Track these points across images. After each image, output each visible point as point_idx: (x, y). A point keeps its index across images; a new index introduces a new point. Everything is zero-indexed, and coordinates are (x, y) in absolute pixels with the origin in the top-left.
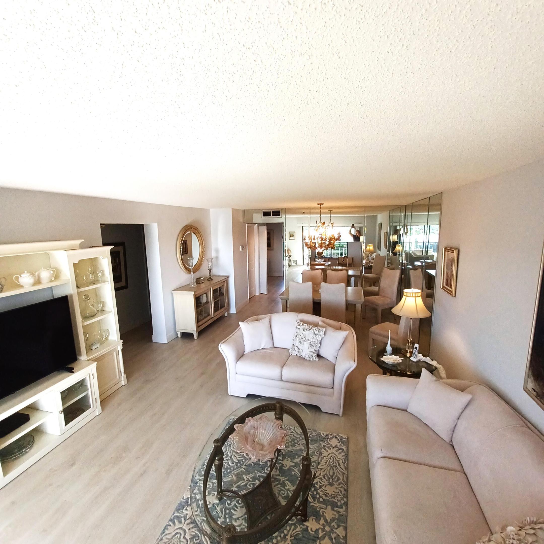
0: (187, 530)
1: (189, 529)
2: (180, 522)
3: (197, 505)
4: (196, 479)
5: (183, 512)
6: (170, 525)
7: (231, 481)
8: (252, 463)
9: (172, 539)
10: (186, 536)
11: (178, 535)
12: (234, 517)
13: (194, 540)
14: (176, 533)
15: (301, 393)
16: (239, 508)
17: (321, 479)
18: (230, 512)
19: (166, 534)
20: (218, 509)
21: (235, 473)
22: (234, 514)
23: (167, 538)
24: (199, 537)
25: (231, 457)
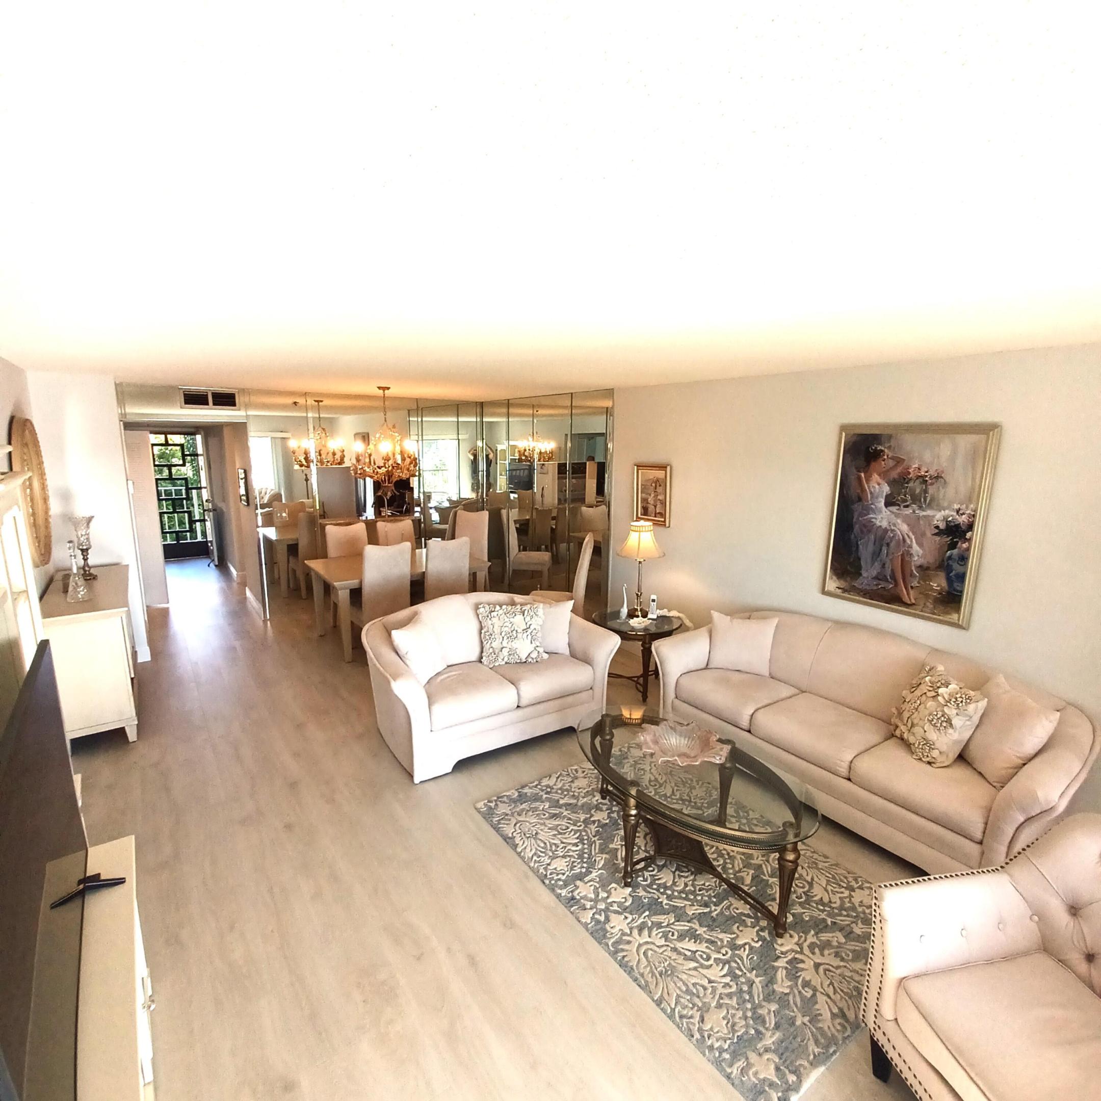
0: (649, 940)
1: (650, 937)
2: (629, 942)
3: (615, 913)
4: (565, 896)
5: (612, 934)
6: (624, 957)
7: (607, 861)
8: (597, 829)
9: (649, 962)
10: (658, 944)
11: (650, 953)
12: (668, 885)
13: (672, 938)
14: (644, 955)
15: (554, 714)
16: (658, 874)
17: (677, 790)
18: (659, 885)
19: (637, 966)
20: (642, 893)
21: (597, 851)
22: (665, 883)
23: (645, 967)
24: (670, 931)
25: (562, 843)
